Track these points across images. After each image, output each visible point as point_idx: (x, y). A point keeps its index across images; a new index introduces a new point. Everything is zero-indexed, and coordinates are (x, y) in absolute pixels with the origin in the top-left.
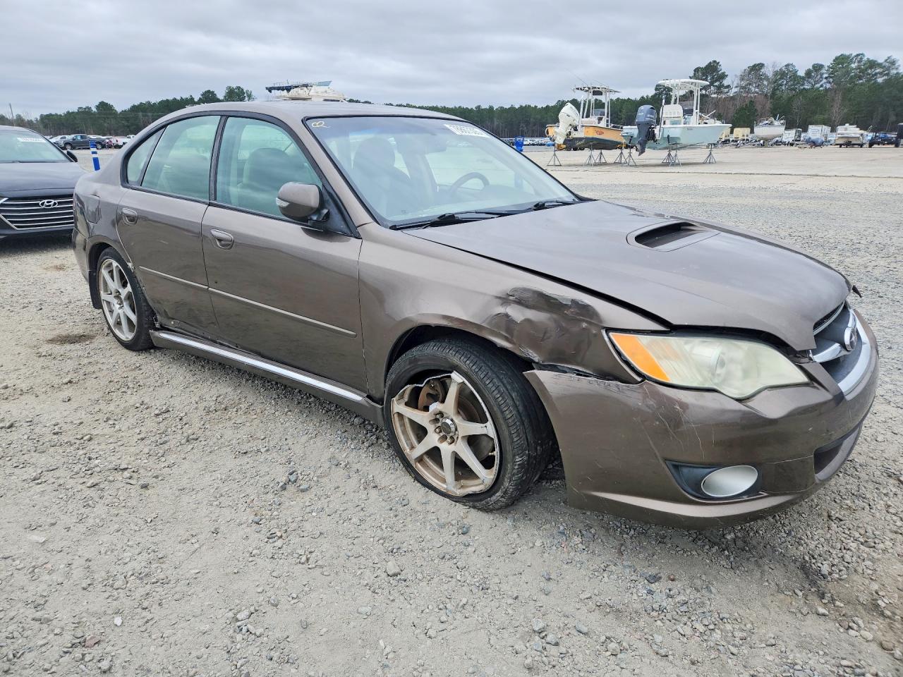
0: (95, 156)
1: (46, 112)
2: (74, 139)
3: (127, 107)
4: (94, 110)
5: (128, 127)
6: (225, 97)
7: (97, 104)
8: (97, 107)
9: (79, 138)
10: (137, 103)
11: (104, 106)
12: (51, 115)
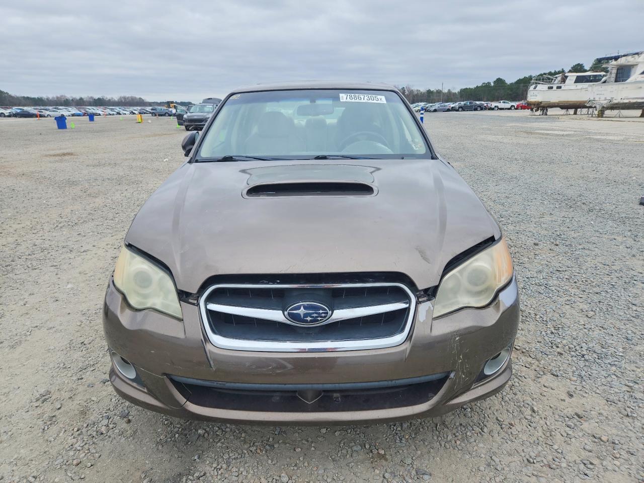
0: (422, 116)
1: (464, 87)
2: (465, 104)
3: (514, 80)
4: (492, 84)
5: (510, 94)
6: (591, 68)
7: (495, 80)
8: (495, 82)
9: (468, 104)
10: (522, 77)
11: (499, 81)
12: (466, 89)
